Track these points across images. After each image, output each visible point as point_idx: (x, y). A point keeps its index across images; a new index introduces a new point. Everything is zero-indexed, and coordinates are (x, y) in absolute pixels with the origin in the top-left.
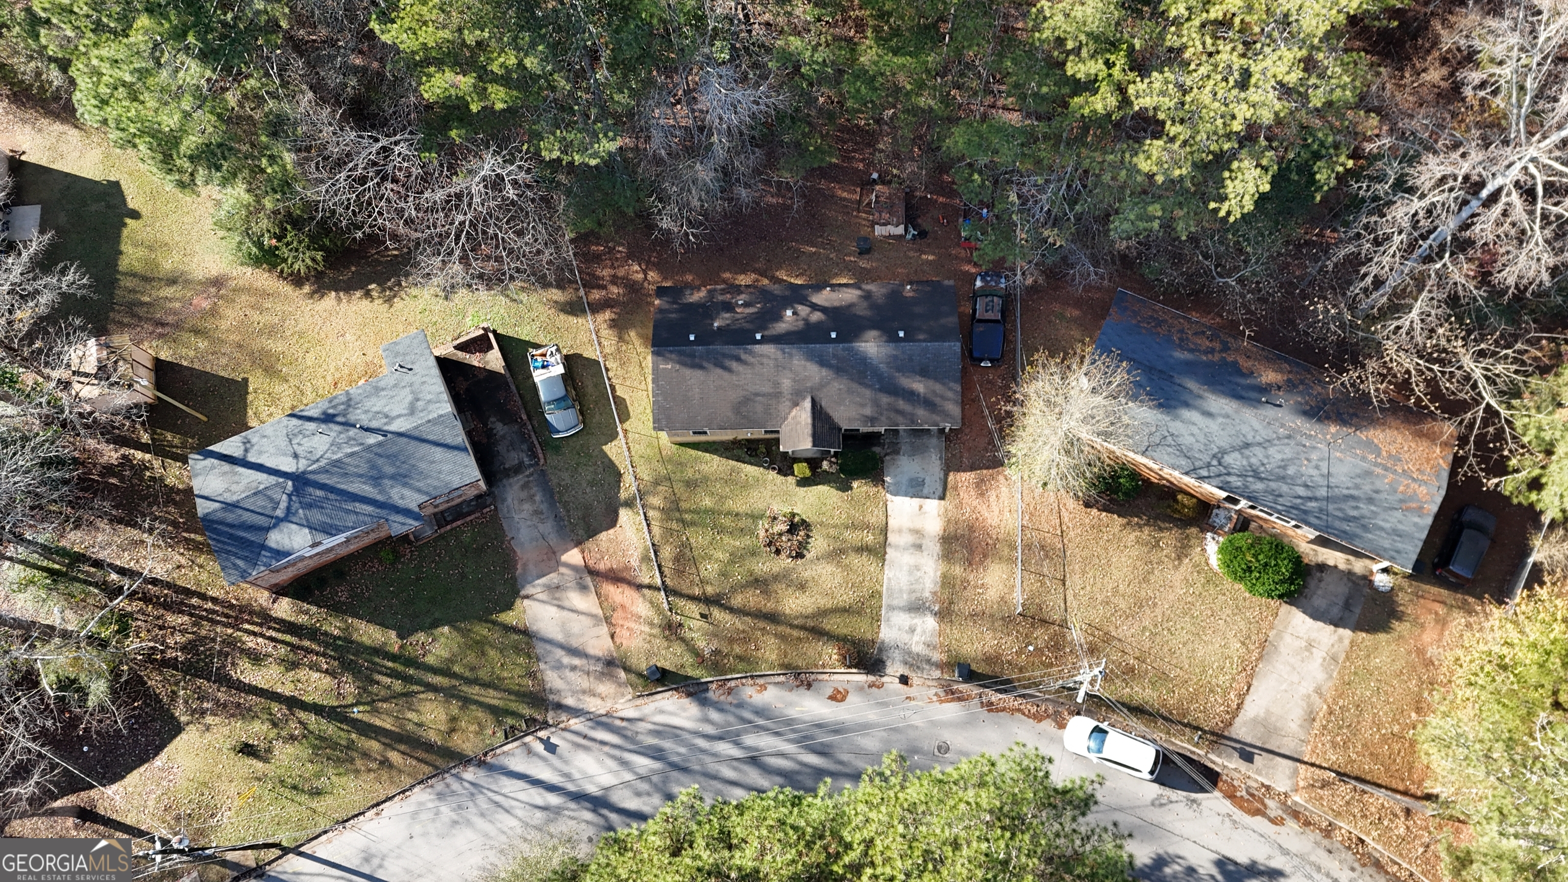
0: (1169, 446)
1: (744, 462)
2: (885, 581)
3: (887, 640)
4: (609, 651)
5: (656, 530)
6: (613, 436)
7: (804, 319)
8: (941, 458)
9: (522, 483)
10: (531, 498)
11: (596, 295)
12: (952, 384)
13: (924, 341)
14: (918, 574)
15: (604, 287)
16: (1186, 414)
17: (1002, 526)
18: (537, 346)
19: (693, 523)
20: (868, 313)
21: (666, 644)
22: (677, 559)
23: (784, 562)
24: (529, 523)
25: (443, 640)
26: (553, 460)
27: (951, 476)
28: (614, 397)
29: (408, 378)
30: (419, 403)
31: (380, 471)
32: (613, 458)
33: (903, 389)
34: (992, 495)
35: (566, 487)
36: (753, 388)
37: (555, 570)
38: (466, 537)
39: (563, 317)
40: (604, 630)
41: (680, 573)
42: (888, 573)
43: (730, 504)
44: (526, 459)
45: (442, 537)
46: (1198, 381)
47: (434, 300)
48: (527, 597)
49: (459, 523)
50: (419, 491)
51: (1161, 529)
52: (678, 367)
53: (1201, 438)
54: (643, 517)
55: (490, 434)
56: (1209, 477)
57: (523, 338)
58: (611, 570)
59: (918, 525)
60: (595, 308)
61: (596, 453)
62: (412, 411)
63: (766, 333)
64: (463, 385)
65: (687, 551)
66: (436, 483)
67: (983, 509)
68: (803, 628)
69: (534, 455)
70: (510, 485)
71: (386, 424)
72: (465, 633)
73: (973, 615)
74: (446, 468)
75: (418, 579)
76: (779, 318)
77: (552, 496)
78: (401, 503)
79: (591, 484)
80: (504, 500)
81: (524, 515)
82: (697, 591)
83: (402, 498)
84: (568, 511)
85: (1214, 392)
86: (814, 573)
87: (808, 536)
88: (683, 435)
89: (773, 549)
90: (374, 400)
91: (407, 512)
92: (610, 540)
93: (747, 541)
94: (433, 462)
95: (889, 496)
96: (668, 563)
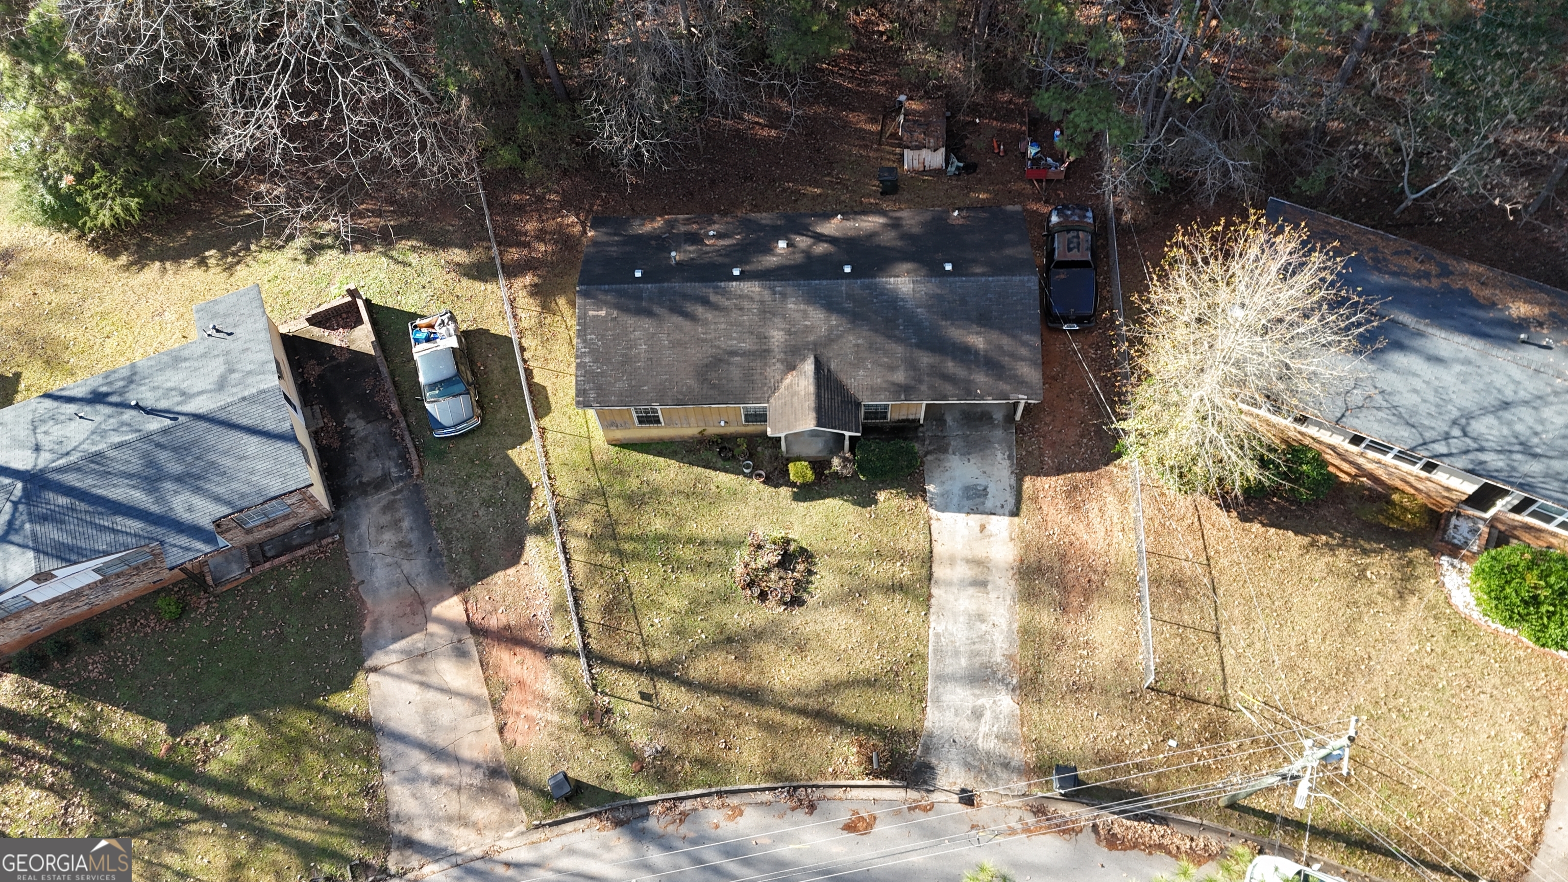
0: (1379, 409)
1: (715, 469)
2: (932, 638)
3: (937, 732)
4: (494, 752)
5: (579, 567)
6: (525, 436)
7: (803, 251)
8: (1010, 457)
9: (384, 502)
10: (396, 524)
11: (514, 254)
12: (1026, 337)
13: (983, 275)
14: (984, 627)
15: (526, 245)
16: (1399, 359)
17: (1112, 552)
18: (422, 317)
19: (635, 556)
20: (899, 243)
21: (584, 741)
22: (608, 610)
23: (773, 610)
24: (389, 560)
25: (237, 736)
26: (433, 469)
27: (1028, 483)
28: (530, 385)
29: (227, 344)
30: (235, 376)
31: (159, 469)
32: (523, 467)
33: (954, 344)
34: (1093, 507)
35: (450, 509)
36: (723, 343)
37: (420, 628)
38: (293, 581)
39: (465, 282)
40: (489, 720)
41: (610, 629)
42: (936, 625)
43: (691, 528)
44: (393, 470)
45: (256, 580)
46: (1413, 313)
47: (291, 264)
48: (375, 670)
49: (283, 559)
50: (218, 499)
51: (1365, 552)
52: (615, 314)
53: (1430, 396)
54: (559, 548)
55: (345, 435)
56: (1450, 455)
57: (407, 309)
58: (508, 628)
59: (980, 551)
60: (512, 271)
61: (498, 459)
62: (221, 385)
63: (747, 268)
64: (314, 370)
65: (624, 598)
66: (245, 489)
67: (1079, 529)
68: (802, 712)
69: (406, 464)
70: (367, 506)
71: (178, 404)
72: (272, 726)
73: (1075, 689)
74: (261, 466)
75: (212, 643)
76: (769, 250)
77: (427, 522)
78: (186, 517)
79: (487, 503)
80: (355, 527)
81: (383, 548)
82: (636, 657)
83: (190, 509)
84: (449, 542)
85: (1442, 327)
86: (819, 627)
87: (810, 572)
88: (624, 426)
89: (757, 591)
90: (169, 373)
91: (195, 531)
92: (508, 584)
93: (715, 580)
94: (241, 458)
95: (933, 512)
96: (593, 616)
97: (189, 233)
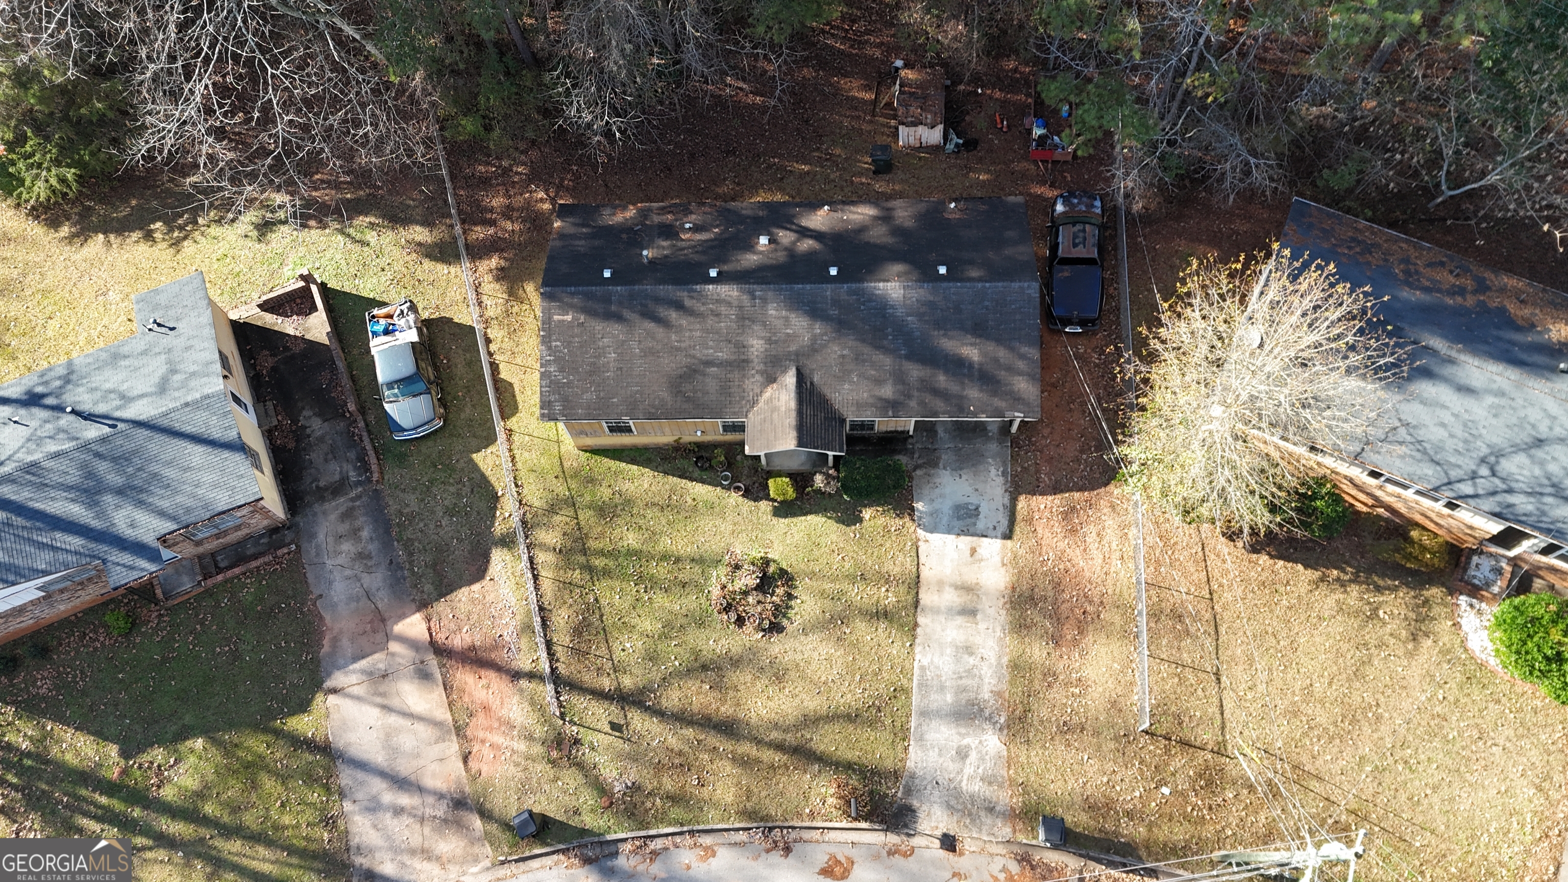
0: (1401, 443)
1: (692, 479)
2: (916, 671)
3: (919, 773)
4: (458, 781)
5: (547, 585)
6: (490, 439)
7: (786, 249)
8: (1004, 474)
9: (342, 509)
10: (355, 533)
11: (480, 233)
12: (1024, 349)
13: (980, 280)
14: (971, 661)
15: (492, 223)
16: (1426, 388)
17: (1110, 582)
18: (383, 304)
19: (606, 573)
20: (890, 240)
21: (551, 773)
22: (577, 632)
23: (750, 636)
24: (348, 572)
25: (192, 759)
26: (393, 474)
27: (1022, 503)
28: (496, 381)
29: (169, 340)
30: (177, 377)
31: (99, 481)
32: (488, 473)
33: (947, 356)
34: (1091, 531)
35: (411, 517)
36: (699, 353)
37: (381, 647)
38: (247, 594)
39: (428, 264)
40: (453, 747)
41: (579, 653)
42: (923, 657)
43: (665, 543)
44: (352, 473)
45: (209, 593)
46: (1445, 337)
47: (241, 242)
48: (334, 691)
49: (237, 571)
50: (162, 514)
51: (1379, 589)
52: (582, 318)
53: (1459, 431)
54: (524, 563)
55: (300, 434)
56: (1476, 496)
57: (365, 294)
58: (472, 648)
59: (970, 577)
60: (477, 252)
61: (462, 464)
62: (163, 388)
63: (725, 268)
64: (267, 362)
65: (594, 619)
66: (190, 503)
67: (1075, 554)
68: (779, 747)
69: (365, 467)
70: (324, 513)
71: (118, 408)
72: (228, 750)
73: (1066, 729)
74: (207, 478)
75: (165, 660)
76: (750, 247)
77: (387, 532)
78: (128, 533)
79: (450, 512)
80: (312, 536)
81: (341, 560)
82: (606, 683)
83: (132, 525)
84: (411, 554)
85: (1475, 353)
86: (799, 657)
87: (790, 596)
88: (594, 434)
89: (733, 617)
90: (108, 373)
91: (139, 548)
92: (472, 601)
93: (690, 602)
94: (186, 469)
95: (921, 533)
96: (562, 638)
97: (134, 203)
